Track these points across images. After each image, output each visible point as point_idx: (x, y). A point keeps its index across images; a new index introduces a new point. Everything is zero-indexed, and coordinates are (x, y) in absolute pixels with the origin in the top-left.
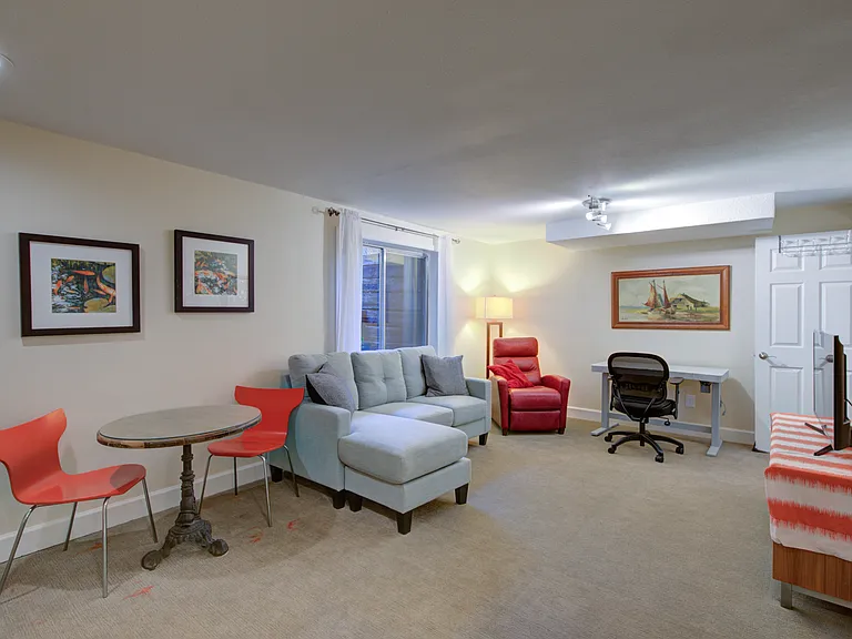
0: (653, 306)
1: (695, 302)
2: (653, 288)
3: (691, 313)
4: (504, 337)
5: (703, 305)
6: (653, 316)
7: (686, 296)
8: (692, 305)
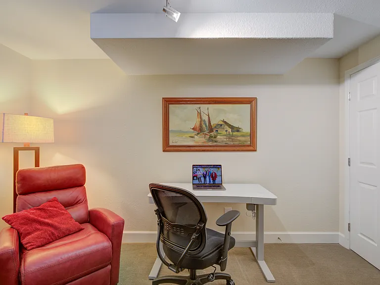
0: (199, 130)
1: (232, 127)
2: (199, 114)
3: (230, 137)
4: (42, 165)
5: (238, 130)
6: (199, 140)
7: (225, 122)
8: (230, 130)
